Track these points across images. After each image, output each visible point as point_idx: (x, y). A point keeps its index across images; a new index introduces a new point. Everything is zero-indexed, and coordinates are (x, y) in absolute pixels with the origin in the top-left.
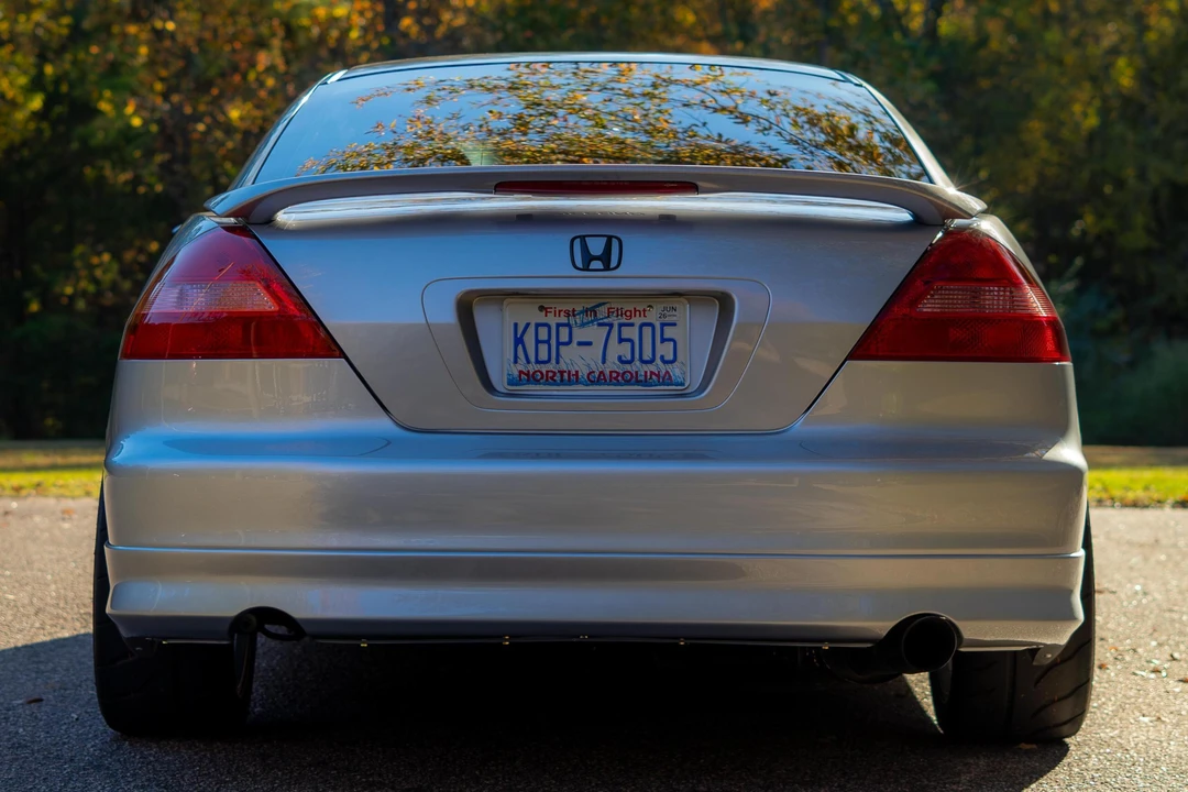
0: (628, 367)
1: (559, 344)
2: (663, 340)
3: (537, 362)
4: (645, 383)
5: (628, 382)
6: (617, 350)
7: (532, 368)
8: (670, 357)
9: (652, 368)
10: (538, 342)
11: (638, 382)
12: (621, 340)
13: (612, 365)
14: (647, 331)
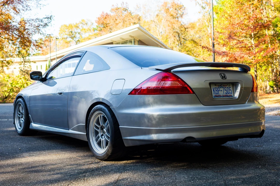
0: (227, 94)
1: (218, 91)
2: (230, 90)
3: (217, 94)
4: (229, 97)
5: (227, 97)
6: (225, 92)
7: (216, 95)
8: (231, 93)
9: (229, 94)
10: (216, 91)
11: (228, 97)
12: (225, 90)
13: (225, 94)
14: (228, 88)
